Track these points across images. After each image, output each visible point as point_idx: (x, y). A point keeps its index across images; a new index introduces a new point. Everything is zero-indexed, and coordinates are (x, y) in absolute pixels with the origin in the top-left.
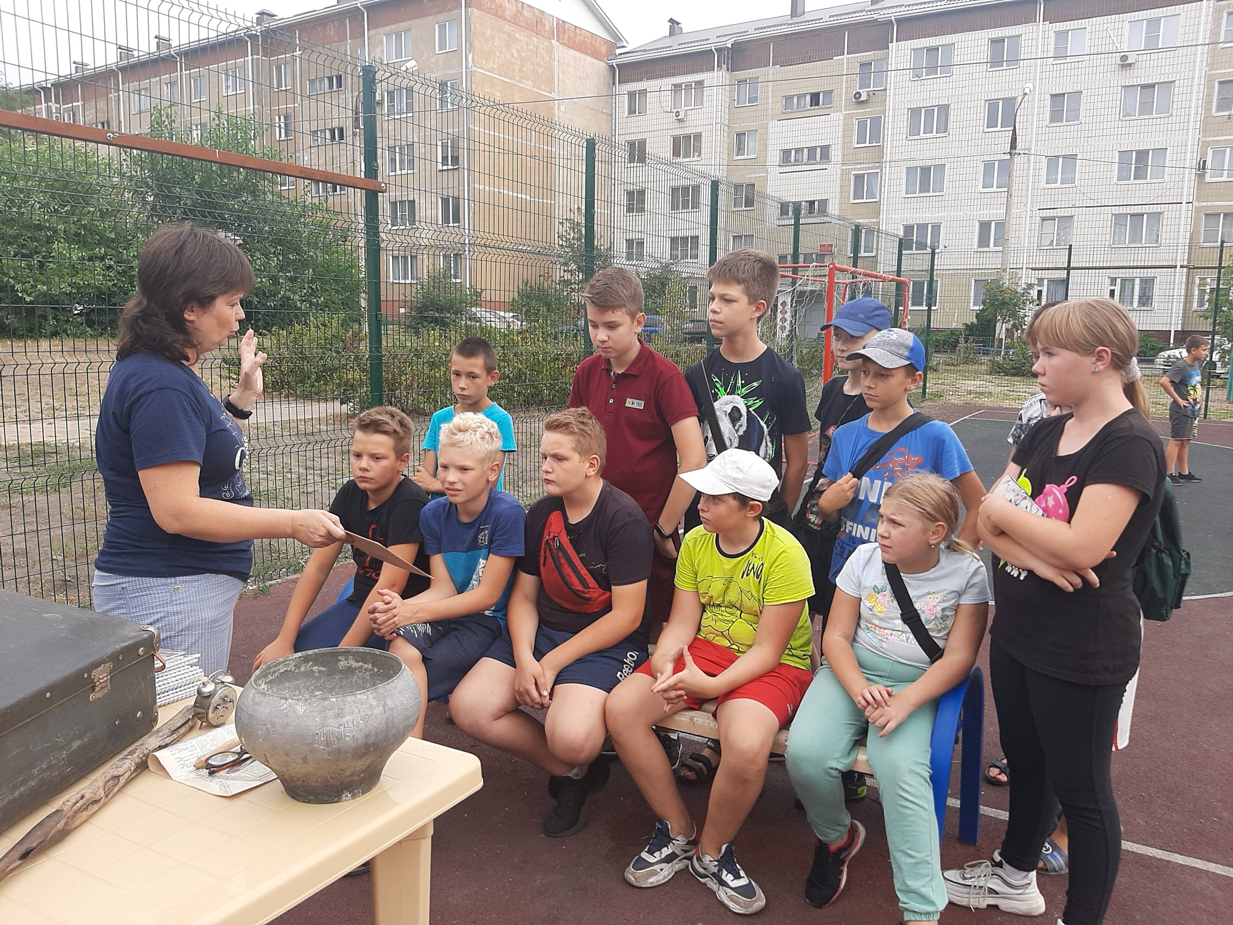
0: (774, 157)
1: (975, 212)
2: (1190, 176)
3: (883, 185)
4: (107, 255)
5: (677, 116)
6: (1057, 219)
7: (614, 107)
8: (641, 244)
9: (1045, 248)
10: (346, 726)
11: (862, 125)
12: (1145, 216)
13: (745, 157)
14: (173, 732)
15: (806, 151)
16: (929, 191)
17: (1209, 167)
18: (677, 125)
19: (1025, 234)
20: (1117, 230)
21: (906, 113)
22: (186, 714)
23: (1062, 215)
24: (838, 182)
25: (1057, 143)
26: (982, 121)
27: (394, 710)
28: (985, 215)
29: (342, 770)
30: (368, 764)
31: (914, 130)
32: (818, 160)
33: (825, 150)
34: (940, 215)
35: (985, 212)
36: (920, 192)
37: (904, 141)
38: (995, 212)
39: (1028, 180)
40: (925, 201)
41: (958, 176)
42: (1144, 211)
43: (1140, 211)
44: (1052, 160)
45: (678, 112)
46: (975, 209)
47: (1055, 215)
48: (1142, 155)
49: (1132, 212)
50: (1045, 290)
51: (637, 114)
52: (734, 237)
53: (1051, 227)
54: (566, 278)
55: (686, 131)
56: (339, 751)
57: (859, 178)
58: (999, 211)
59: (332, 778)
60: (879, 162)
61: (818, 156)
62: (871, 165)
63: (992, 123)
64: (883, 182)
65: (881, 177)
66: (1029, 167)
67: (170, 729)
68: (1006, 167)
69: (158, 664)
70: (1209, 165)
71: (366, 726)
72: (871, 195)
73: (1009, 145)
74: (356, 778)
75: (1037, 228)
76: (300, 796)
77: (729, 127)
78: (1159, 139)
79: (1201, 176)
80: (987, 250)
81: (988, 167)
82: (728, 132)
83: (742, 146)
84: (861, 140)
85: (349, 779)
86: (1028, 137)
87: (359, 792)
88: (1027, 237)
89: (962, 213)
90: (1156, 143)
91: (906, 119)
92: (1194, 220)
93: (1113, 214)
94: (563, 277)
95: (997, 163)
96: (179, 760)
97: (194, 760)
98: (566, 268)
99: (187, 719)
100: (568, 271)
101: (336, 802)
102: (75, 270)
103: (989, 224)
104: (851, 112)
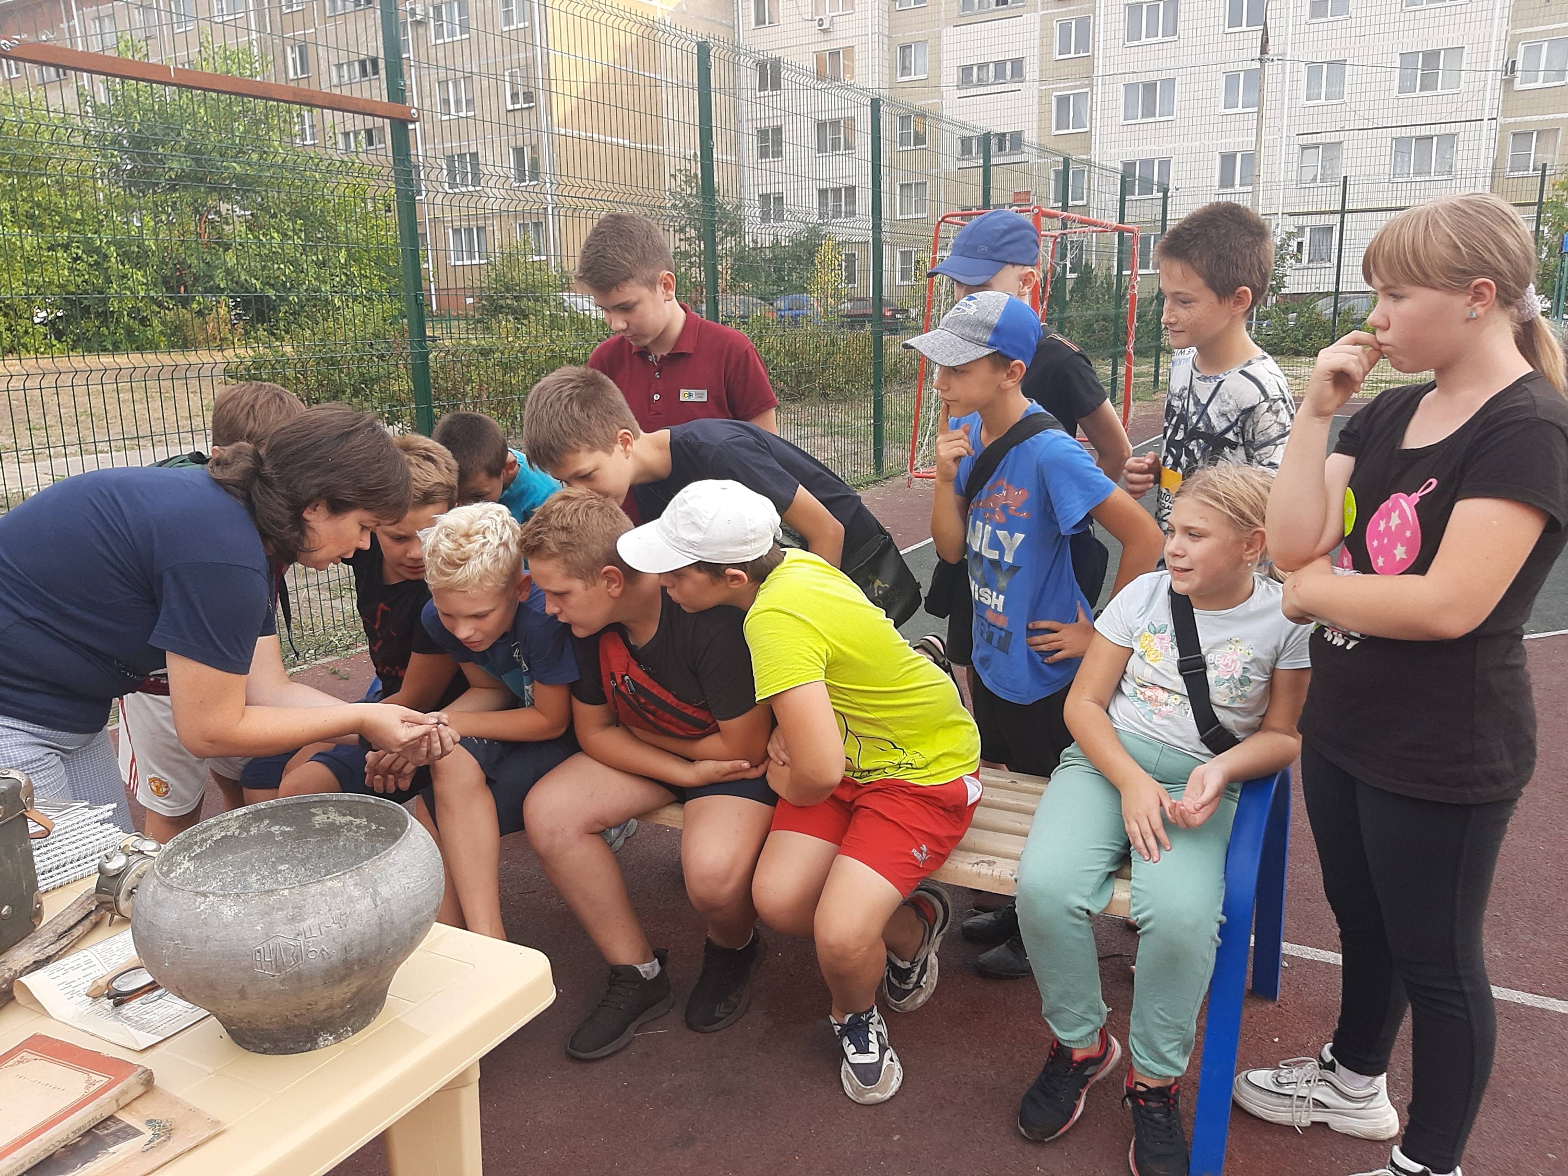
0: (950, 76)
1: (1214, 142)
2: (1494, 82)
3: (1094, 108)
4: (72, 242)
5: (820, 25)
6: (1321, 147)
7: (736, 16)
8: (779, 199)
9: (1308, 186)
10: (308, 934)
11: (1065, 28)
12: (1435, 139)
13: (913, 77)
14: (61, 936)
15: (992, 66)
16: (1154, 115)
17: (1520, 69)
18: (821, 37)
19: (1280, 168)
20: (1399, 159)
21: (1122, 10)
22: (85, 905)
23: (1328, 141)
24: (1036, 107)
25: (1320, 46)
26: (1221, 18)
27: (392, 902)
28: (1228, 145)
29: (310, 1005)
30: (354, 990)
31: (1133, 34)
32: (1008, 78)
33: (1018, 64)
34: (1170, 146)
35: (1228, 140)
36: (1143, 117)
37: (1120, 49)
38: (1241, 140)
39: (1283, 96)
40: (1149, 128)
41: (1192, 93)
42: (1433, 133)
43: (1428, 133)
44: (1314, 68)
45: (821, 19)
46: (1215, 137)
47: (1319, 141)
48: (1431, 57)
49: (1418, 134)
50: (1306, 240)
51: (767, 25)
52: (901, 186)
53: (1314, 158)
54: (683, 250)
55: (834, 46)
56: (299, 976)
57: (1063, 101)
58: (1246, 139)
59: (296, 1016)
60: (1089, 76)
61: (1009, 72)
62: (1078, 83)
63: (1234, 20)
64: (1094, 105)
65: (1092, 99)
66: (1284, 78)
67: (55, 932)
68: (1256, 80)
69: (33, 828)
70: (1519, 66)
71: (343, 932)
72: (1078, 123)
73: (1259, 49)
74: (338, 1012)
75: (1295, 159)
76: (249, 1043)
77: (889, 37)
78: (1453, 35)
79: (1508, 83)
80: (1233, 191)
81: (1232, 79)
82: (889, 45)
83: (907, 64)
84: (1064, 49)
85: (325, 1014)
86: (1282, 39)
87: (347, 1031)
88: (1282, 172)
89: (1198, 143)
90: (1450, 40)
91: (1122, 19)
92: (1499, 141)
93: (1393, 138)
94: (679, 247)
95: (1242, 74)
96: (64, 986)
97: (87, 985)
98: (682, 237)
99: (86, 912)
100: (686, 239)
101: (310, 1050)
102: (30, 264)
103: (1233, 156)
104: (1050, 11)
